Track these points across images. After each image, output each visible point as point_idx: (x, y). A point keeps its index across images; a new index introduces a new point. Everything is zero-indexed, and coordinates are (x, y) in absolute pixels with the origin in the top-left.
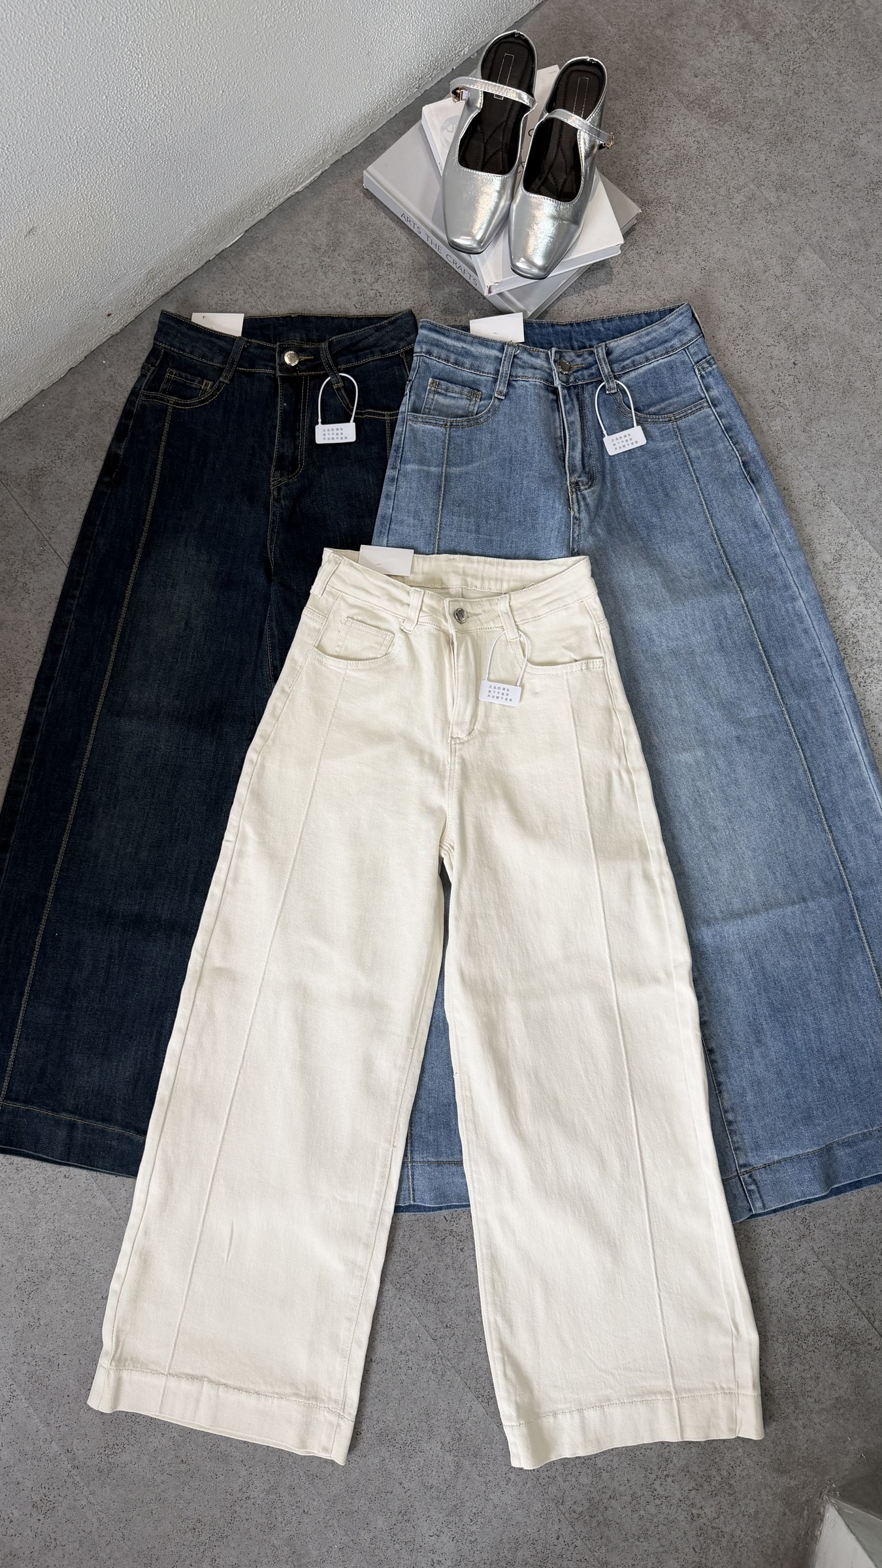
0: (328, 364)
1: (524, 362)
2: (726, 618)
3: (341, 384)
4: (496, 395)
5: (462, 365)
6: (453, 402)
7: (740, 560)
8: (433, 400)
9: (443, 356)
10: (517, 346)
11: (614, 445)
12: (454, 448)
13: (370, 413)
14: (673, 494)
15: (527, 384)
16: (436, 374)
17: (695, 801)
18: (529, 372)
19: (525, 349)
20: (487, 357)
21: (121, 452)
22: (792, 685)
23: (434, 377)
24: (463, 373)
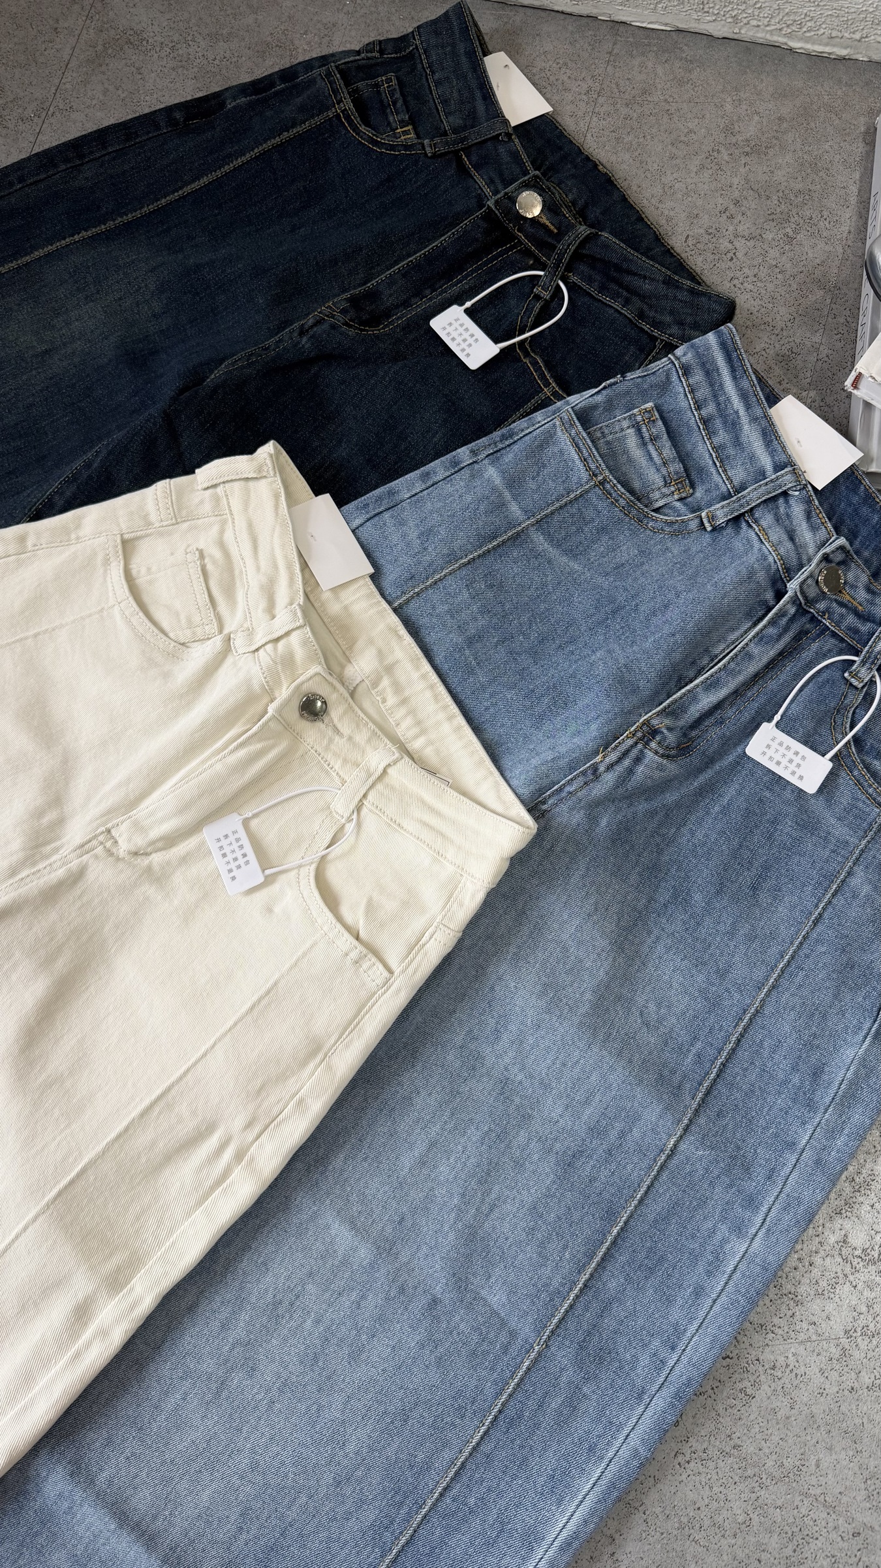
0: (561, 255)
1: (788, 516)
2: (622, 1134)
3: (546, 295)
4: (703, 515)
5: (711, 434)
6: (643, 462)
7: (740, 1089)
8: (622, 430)
9: (700, 395)
10: (804, 485)
11: (768, 746)
12: (572, 516)
13: (535, 363)
14: (764, 897)
15: (757, 544)
16: (665, 408)
17: (277, 1304)
18: (777, 534)
19: (809, 502)
20: (752, 458)
21: (230, 105)
22: (589, 1333)
23: (658, 408)
24: (700, 444)
